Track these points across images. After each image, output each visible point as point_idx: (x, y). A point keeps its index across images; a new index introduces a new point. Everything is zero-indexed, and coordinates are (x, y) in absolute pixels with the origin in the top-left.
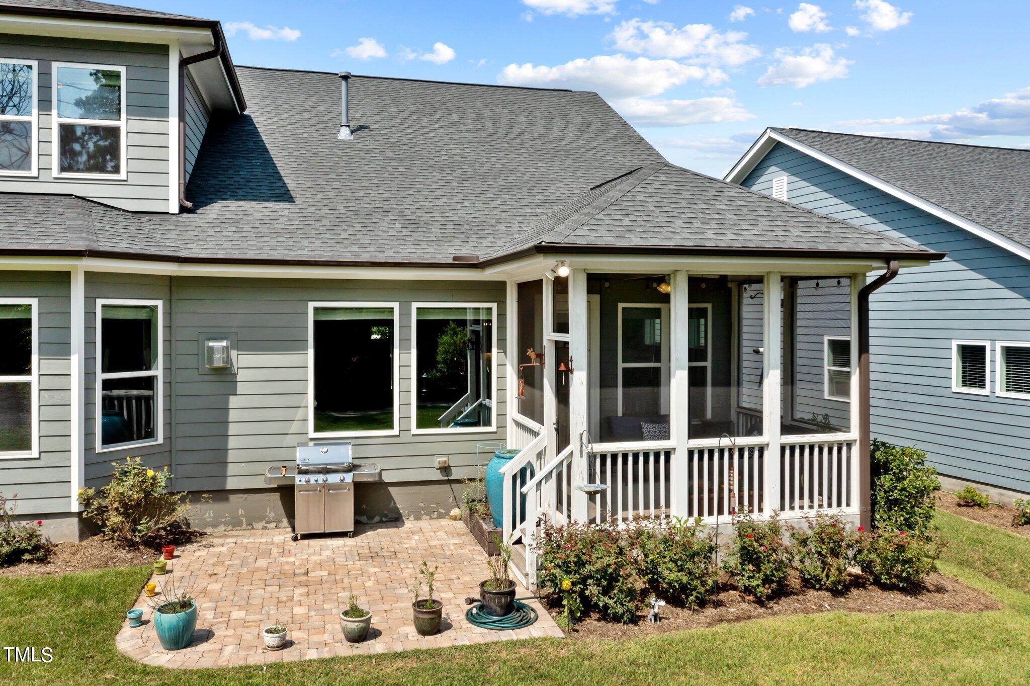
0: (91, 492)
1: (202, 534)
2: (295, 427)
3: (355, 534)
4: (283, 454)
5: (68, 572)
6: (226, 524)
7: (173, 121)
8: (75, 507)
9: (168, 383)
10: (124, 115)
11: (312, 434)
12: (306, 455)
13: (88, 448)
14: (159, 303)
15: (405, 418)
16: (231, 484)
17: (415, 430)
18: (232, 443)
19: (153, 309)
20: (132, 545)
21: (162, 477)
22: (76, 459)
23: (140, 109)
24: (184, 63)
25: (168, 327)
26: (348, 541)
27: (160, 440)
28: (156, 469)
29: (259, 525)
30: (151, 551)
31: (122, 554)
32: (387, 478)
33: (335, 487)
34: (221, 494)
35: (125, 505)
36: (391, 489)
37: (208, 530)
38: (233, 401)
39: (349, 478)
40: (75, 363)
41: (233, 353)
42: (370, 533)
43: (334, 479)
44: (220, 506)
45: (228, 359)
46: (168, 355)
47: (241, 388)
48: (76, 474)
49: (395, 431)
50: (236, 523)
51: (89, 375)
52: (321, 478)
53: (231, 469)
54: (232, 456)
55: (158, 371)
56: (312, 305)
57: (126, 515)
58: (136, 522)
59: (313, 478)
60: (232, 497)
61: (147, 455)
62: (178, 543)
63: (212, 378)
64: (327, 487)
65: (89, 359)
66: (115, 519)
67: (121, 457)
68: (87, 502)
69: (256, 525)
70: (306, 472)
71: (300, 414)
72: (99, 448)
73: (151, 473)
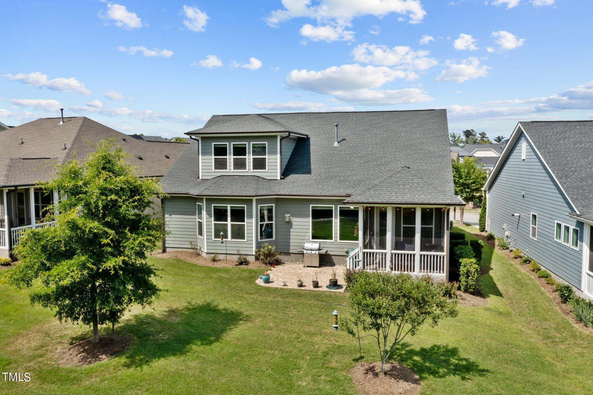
0: (257, 250)
1: (284, 263)
2: (307, 238)
3: (319, 267)
4: (301, 244)
5: (252, 268)
6: (290, 261)
7: (279, 156)
8: (254, 254)
9: (276, 225)
10: (267, 155)
11: (311, 240)
12: (308, 245)
13: (257, 240)
14: (274, 205)
15: (336, 237)
16: (291, 251)
17: (339, 241)
18: (291, 241)
19: (272, 206)
20: (266, 264)
21: (273, 249)
22: (254, 242)
23: (271, 153)
24: (281, 140)
25: (276, 211)
26: (317, 269)
27: (274, 239)
28: (272, 246)
29: (298, 263)
30: (270, 266)
31: (263, 265)
32: (331, 253)
33: (313, 254)
34: (288, 254)
35: (265, 254)
36: (332, 256)
37: (286, 263)
38: (292, 230)
39: (317, 252)
40: (254, 220)
41: (291, 218)
42: (324, 268)
43: (313, 252)
44: (288, 257)
45: (290, 219)
46: (276, 218)
47: (293, 227)
48: (254, 246)
49: (333, 241)
50: (292, 261)
51: (257, 223)
52: (310, 252)
53: (291, 248)
54: (291, 244)
55: (274, 222)
56: (311, 206)
57: (264, 256)
58: (266, 258)
59: (308, 252)
60: (291, 255)
61: (270, 243)
62: (277, 264)
63: (286, 224)
64: (312, 254)
65: (257, 219)
66: (262, 257)
67: (263, 242)
68: (256, 252)
69: (297, 262)
70: (307, 250)
71: (308, 234)
72: (259, 240)
73: (270, 247)
